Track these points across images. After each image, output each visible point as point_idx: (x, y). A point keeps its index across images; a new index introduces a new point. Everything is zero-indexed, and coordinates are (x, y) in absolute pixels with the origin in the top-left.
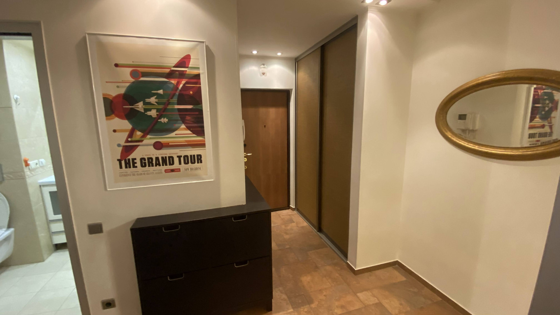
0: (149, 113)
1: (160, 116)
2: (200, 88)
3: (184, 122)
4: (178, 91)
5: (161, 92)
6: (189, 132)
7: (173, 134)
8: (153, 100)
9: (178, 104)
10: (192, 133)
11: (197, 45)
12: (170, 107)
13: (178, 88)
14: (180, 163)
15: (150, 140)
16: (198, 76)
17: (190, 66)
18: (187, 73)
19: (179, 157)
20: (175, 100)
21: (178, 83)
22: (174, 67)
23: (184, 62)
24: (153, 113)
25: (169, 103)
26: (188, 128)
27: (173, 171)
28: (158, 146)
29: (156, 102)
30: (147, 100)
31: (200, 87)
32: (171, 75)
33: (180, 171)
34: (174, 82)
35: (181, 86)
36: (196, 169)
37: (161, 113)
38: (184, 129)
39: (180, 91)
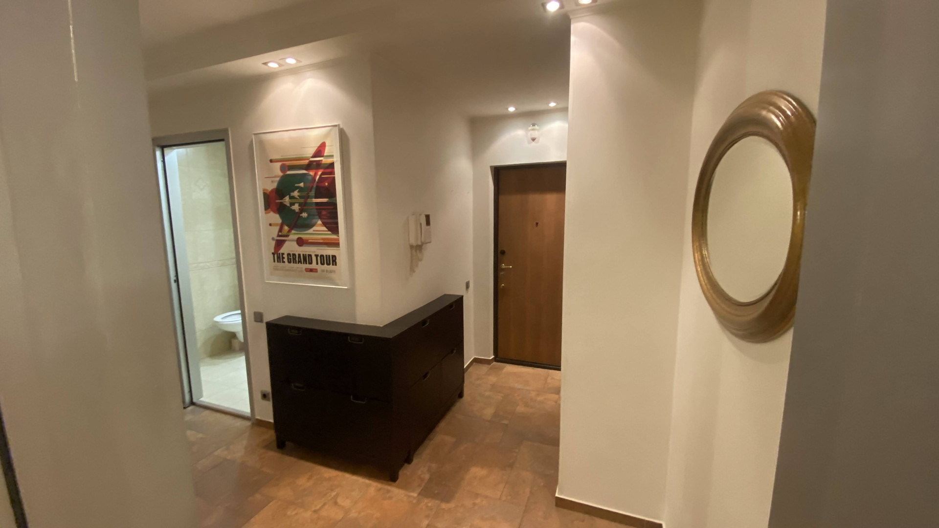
0: (293, 207)
1: (301, 211)
2: (334, 179)
3: (321, 218)
4: (315, 183)
5: (302, 185)
6: (324, 228)
7: (311, 231)
8: (296, 194)
9: (316, 197)
10: (327, 230)
11: (331, 130)
12: (309, 201)
13: (315, 180)
14: (317, 264)
15: (294, 235)
16: (332, 165)
17: (325, 154)
18: (323, 162)
19: (317, 256)
20: (313, 193)
21: (316, 174)
22: (312, 157)
23: (319, 152)
24: (296, 207)
25: (308, 197)
26: (324, 224)
27: (311, 270)
28: (301, 242)
29: (298, 196)
30: (292, 194)
32: (309, 166)
33: (317, 272)
34: (312, 173)
35: (318, 177)
36: (331, 272)
37: (304, 207)
38: (320, 225)
39: (317, 182)
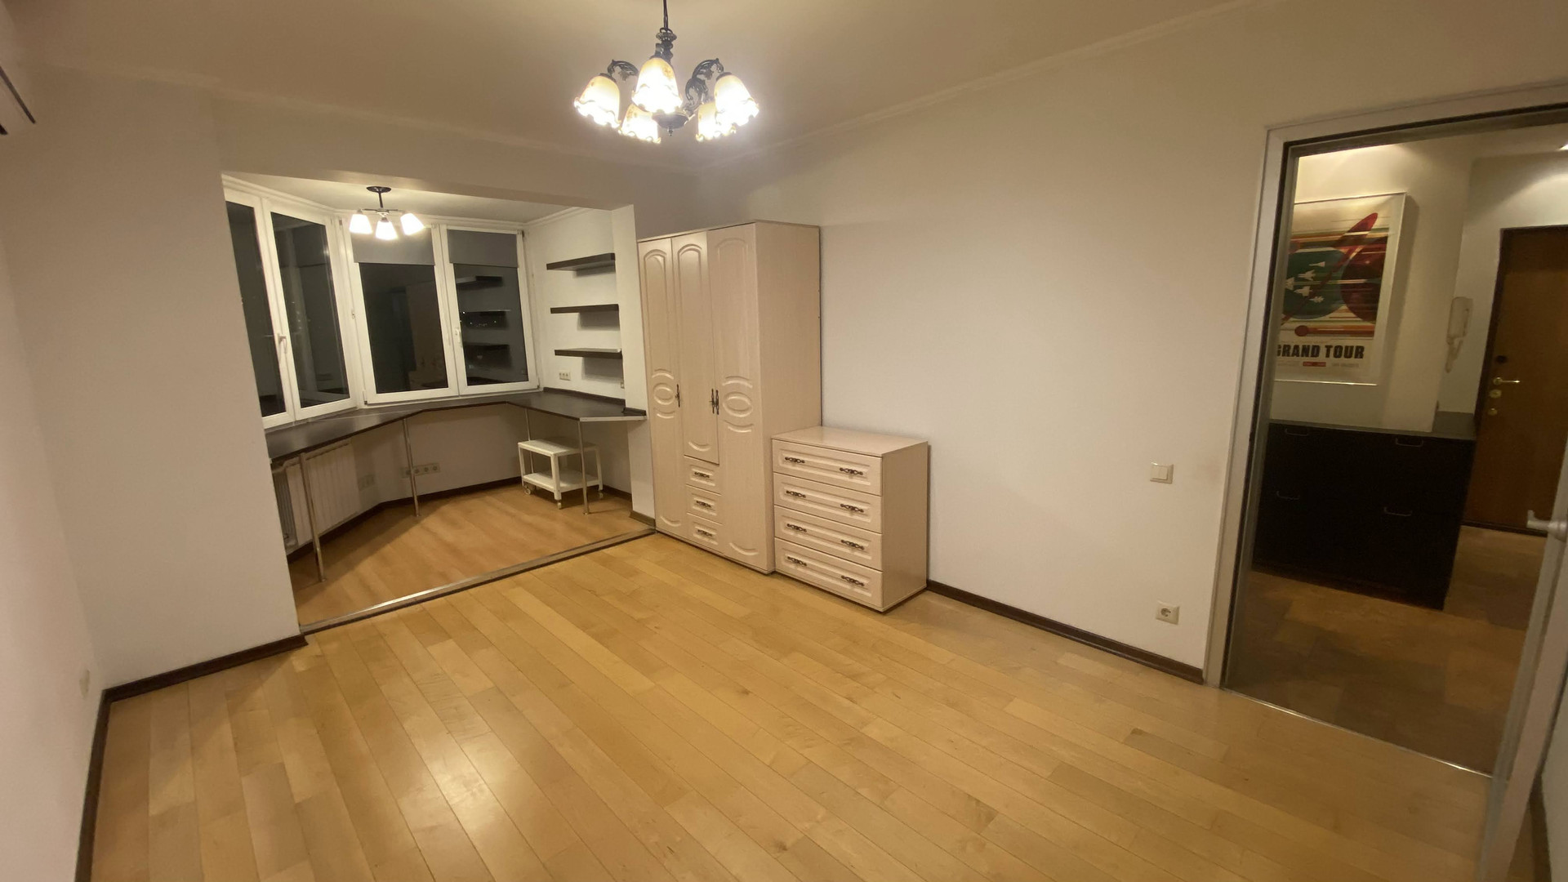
0: (1299, 291)
1: (1312, 295)
2: (1383, 257)
3: (1346, 302)
4: (1348, 261)
5: (1322, 264)
6: (1352, 315)
7: (1327, 318)
8: (1309, 275)
9: (1343, 278)
10: (1356, 316)
11: (1390, 199)
12: (1331, 282)
13: (1348, 258)
14: (1328, 356)
15: (1294, 323)
16: (1384, 240)
17: (1373, 227)
18: (1367, 237)
19: (1328, 348)
20: (1340, 273)
21: (1350, 252)
22: (1349, 231)
23: (1367, 223)
24: (1305, 291)
25: (1330, 278)
26: (1351, 309)
27: (1314, 364)
28: (1301, 331)
29: (1312, 278)
30: (1302, 276)
31: (1385, 254)
32: (1343, 241)
33: (1324, 366)
34: (1343, 250)
35: (1354, 254)
36: (1351, 365)
37: (1315, 291)
38: (1346, 311)
39: (1351, 261)
